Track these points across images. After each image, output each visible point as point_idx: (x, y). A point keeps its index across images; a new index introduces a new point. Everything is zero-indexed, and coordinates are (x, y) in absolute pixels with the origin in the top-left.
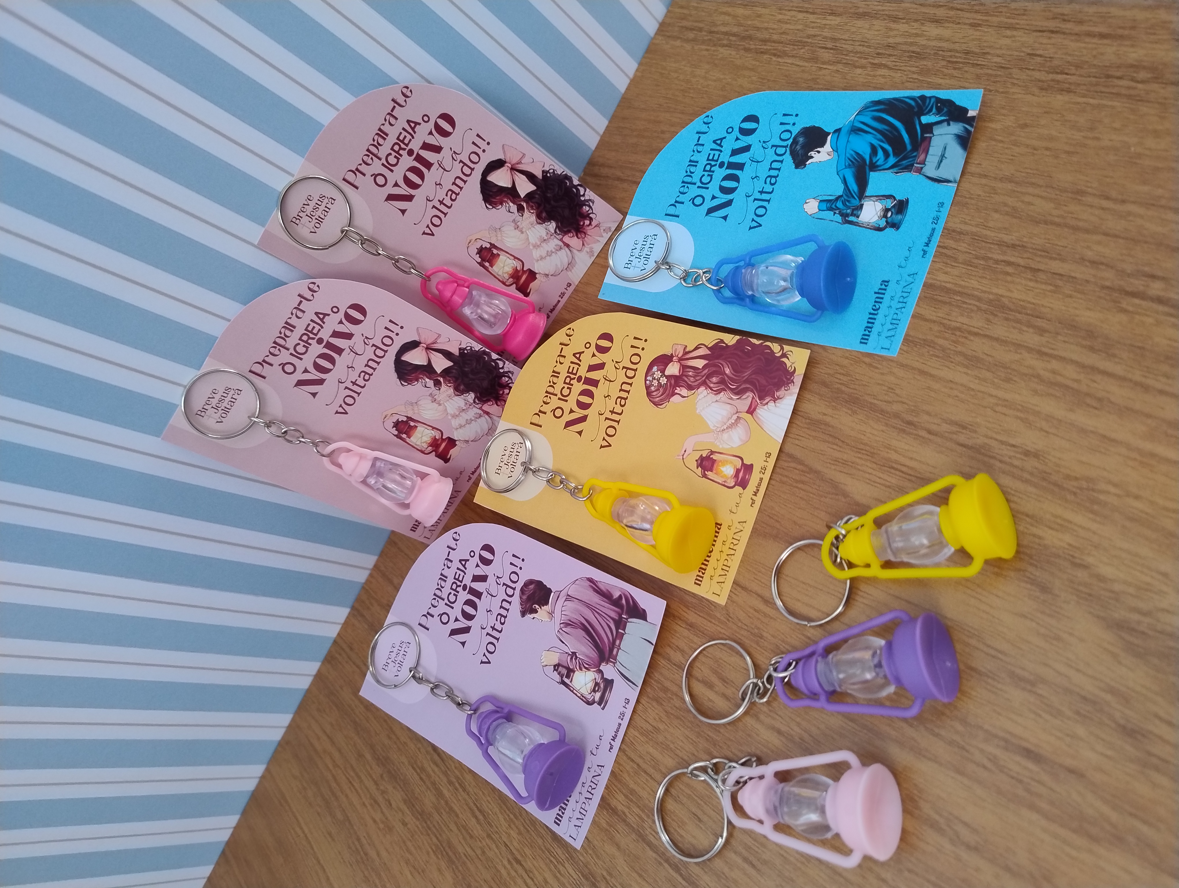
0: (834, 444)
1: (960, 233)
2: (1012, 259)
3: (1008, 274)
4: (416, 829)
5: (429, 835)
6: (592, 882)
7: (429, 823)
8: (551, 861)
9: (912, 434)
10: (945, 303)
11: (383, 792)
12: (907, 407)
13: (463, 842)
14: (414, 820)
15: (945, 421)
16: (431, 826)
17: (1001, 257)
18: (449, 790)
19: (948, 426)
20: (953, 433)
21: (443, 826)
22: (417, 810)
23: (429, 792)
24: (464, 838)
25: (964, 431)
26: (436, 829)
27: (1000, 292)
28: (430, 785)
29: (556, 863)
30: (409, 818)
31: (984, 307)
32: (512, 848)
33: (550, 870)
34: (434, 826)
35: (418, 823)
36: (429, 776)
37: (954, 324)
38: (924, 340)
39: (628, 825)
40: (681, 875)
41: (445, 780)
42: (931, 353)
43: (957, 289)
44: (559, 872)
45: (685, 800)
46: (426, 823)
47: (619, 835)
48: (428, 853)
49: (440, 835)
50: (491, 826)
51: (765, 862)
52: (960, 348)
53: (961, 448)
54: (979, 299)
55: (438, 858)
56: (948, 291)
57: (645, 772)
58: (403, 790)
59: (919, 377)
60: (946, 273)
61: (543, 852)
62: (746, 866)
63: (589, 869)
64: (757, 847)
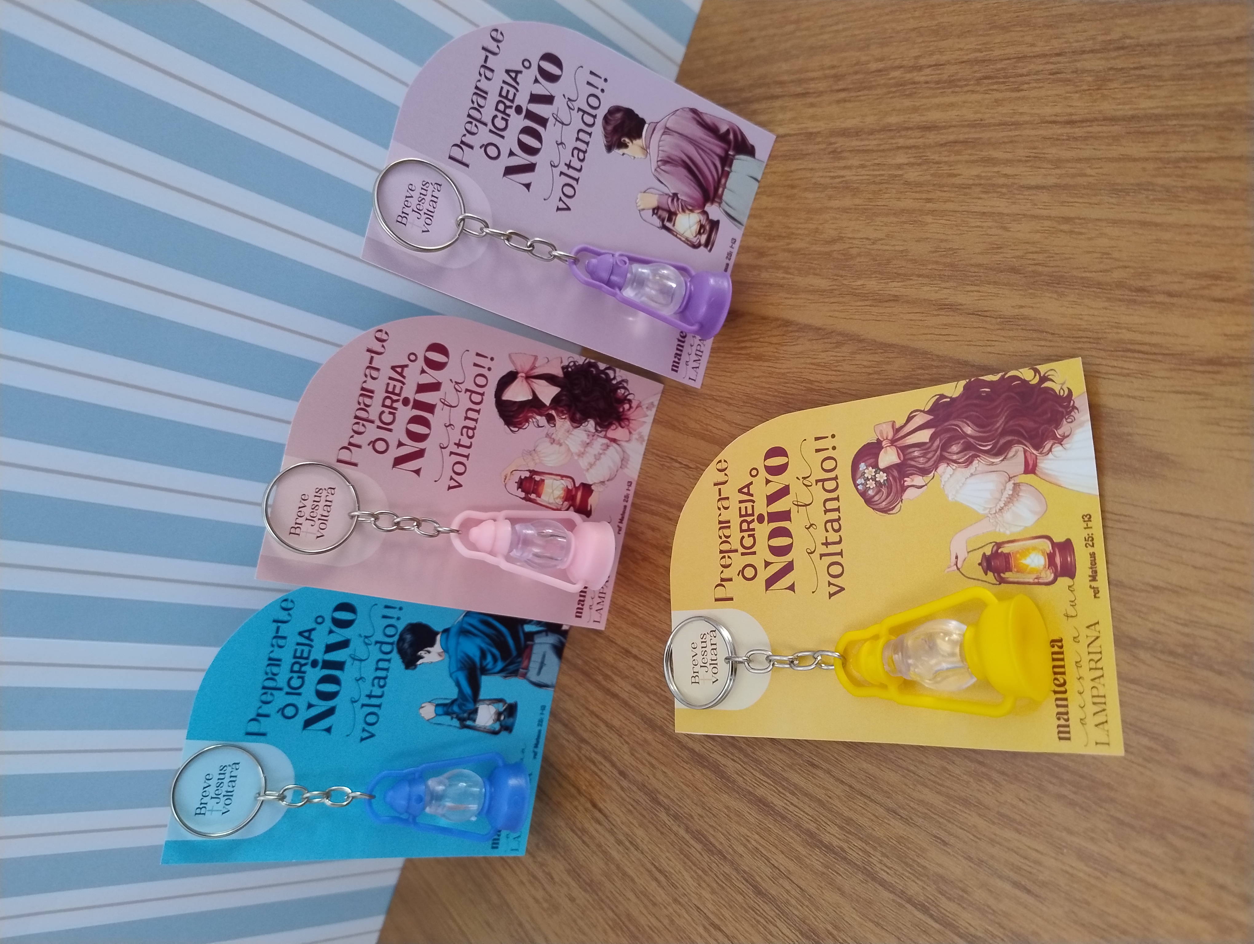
0: (1040, 339)
1: (1160, 45)
2: (1240, 56)
3: (1237, 75)
4: (586, 903)
5: (602, 909)
6: (813, 940)
7: (600, 894)
8: (758, 922)
9: (1146, 302)
10: (1157, 133)
11: (542, 865)
12: (1132, 271)
13: (645, 912)
14: (583, 893)
15: (1188, 275)
16: (604, 897)
17: (1223, 58)
18: (618, 851)
19: (1194, 281)
20: (1204, 288)
21: (617, 895)
22: (584, 880)
23: (595, 857)
24: (646, 907)
25: (1219, 282)
26: (611, 900)
27: (1231, 99)
28: (595, 849)
29: (765, 923)
30: (577, 892)
31: (1213, 123)
32: (705, 911)
33: (759, 932)
34: (608, 897)
35: (587, 896)
36: (592, 838)
37: (1174, 155)
38: (1138, 185)
39: (849, 862)
40: (931, 916)
41: (612, 840)
42: (1151, 197)
43: (1170, 112)
44: (771, 933)
45: (920, 821)
46: (597, 895)
47: (840, 878)
48: (605, 932)
49: (616, 907)
50: (676, 887)
51: (1044, 884)
52: (1189, 182)
53: (1218, 304)
54: (1204, 116)
55: (617, 935)
56: (1157, 118)
57: (862, 794)
58: (565, 859)
59: (1140, 231)
60: (1150, 97)
61: (746, 911)
62: (1018, 893)
63: (808, 925)
64: (1030, 866)
